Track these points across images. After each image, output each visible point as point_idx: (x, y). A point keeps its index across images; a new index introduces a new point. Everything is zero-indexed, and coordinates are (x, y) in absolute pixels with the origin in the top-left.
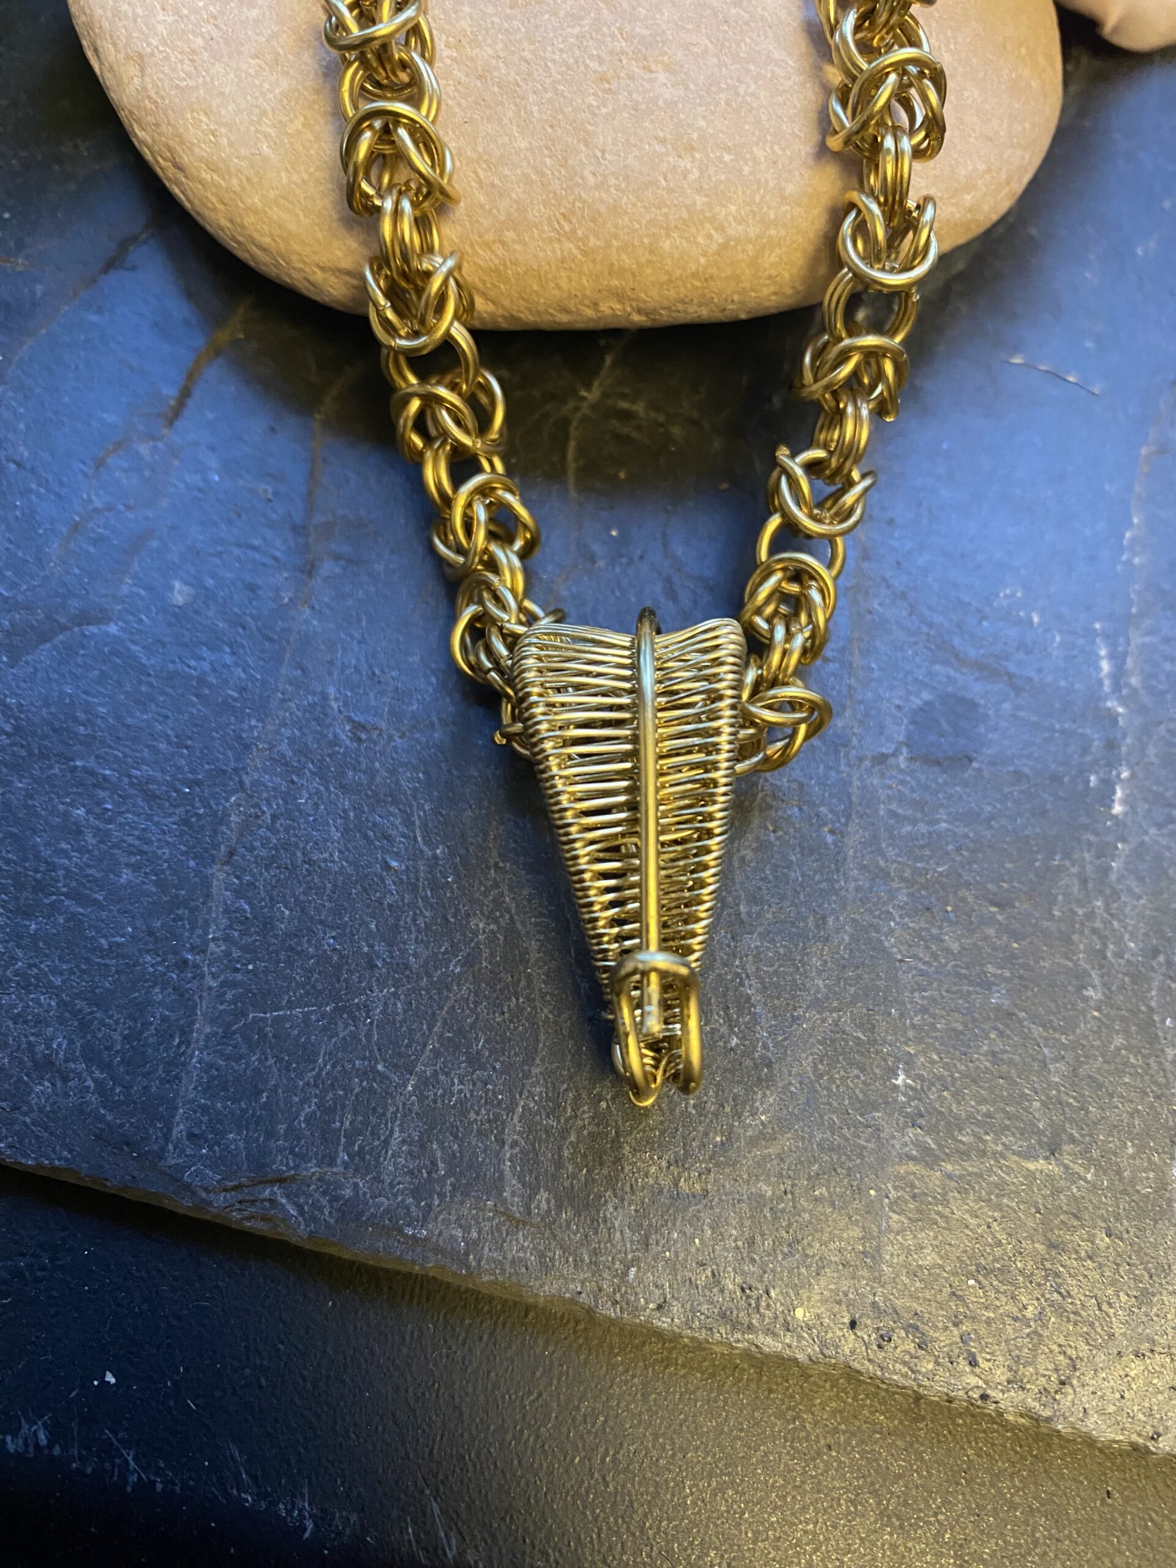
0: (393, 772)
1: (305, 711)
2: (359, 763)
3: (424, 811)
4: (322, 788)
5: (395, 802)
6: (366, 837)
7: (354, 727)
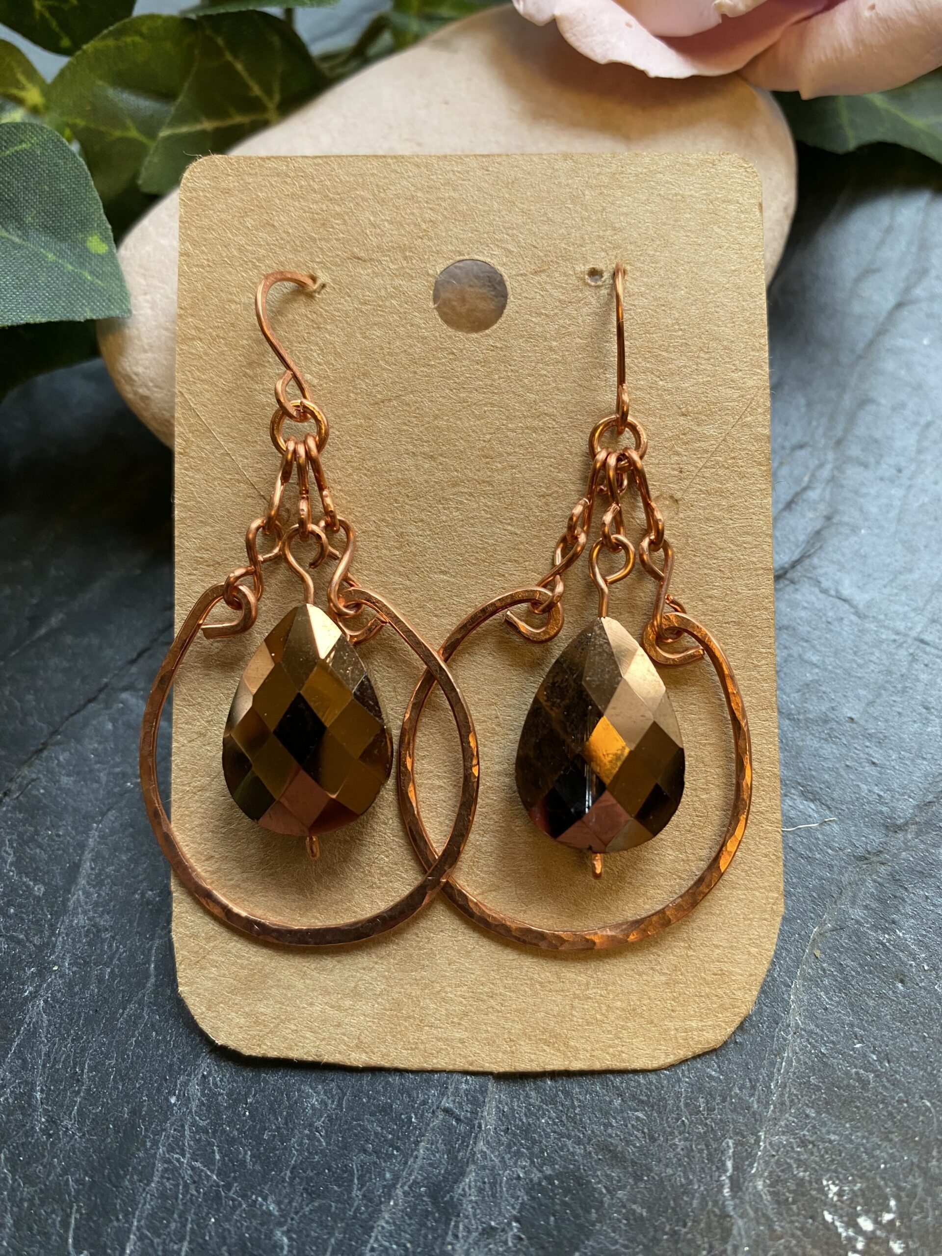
0: (65, 1171)
1: (16, 1099)
2: (44, 1156)
3: (81, 1214)
4: (10, 1176)
5: (61, 1201)
6: (30, 1229)
7: (47, 1121)
